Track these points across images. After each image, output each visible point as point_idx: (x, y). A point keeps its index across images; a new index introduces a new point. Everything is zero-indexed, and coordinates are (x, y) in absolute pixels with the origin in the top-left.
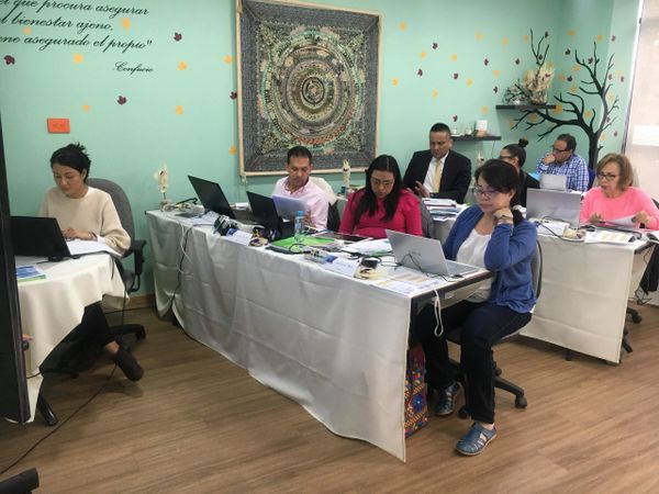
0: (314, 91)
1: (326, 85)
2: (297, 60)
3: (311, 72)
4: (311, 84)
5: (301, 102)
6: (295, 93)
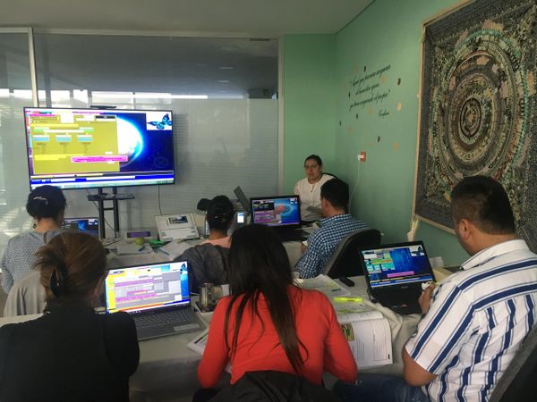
0: (470, 118)
1: (483, 109)
2: (459, 79)
4: (469, 109)
5: (458, 135)
6: (455, 124)
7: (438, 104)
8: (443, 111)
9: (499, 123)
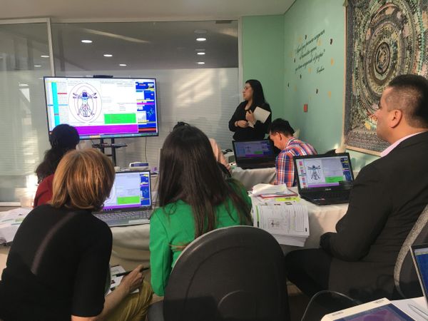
0: (382, 59)
1: (391, 49)
2: (373, 30)
3: (381, 38)
4: (381, 51)
5: (374, 74)
6: (371, 66)
7: (358, 53)
8: (362, 57)
9: (404, 58)
